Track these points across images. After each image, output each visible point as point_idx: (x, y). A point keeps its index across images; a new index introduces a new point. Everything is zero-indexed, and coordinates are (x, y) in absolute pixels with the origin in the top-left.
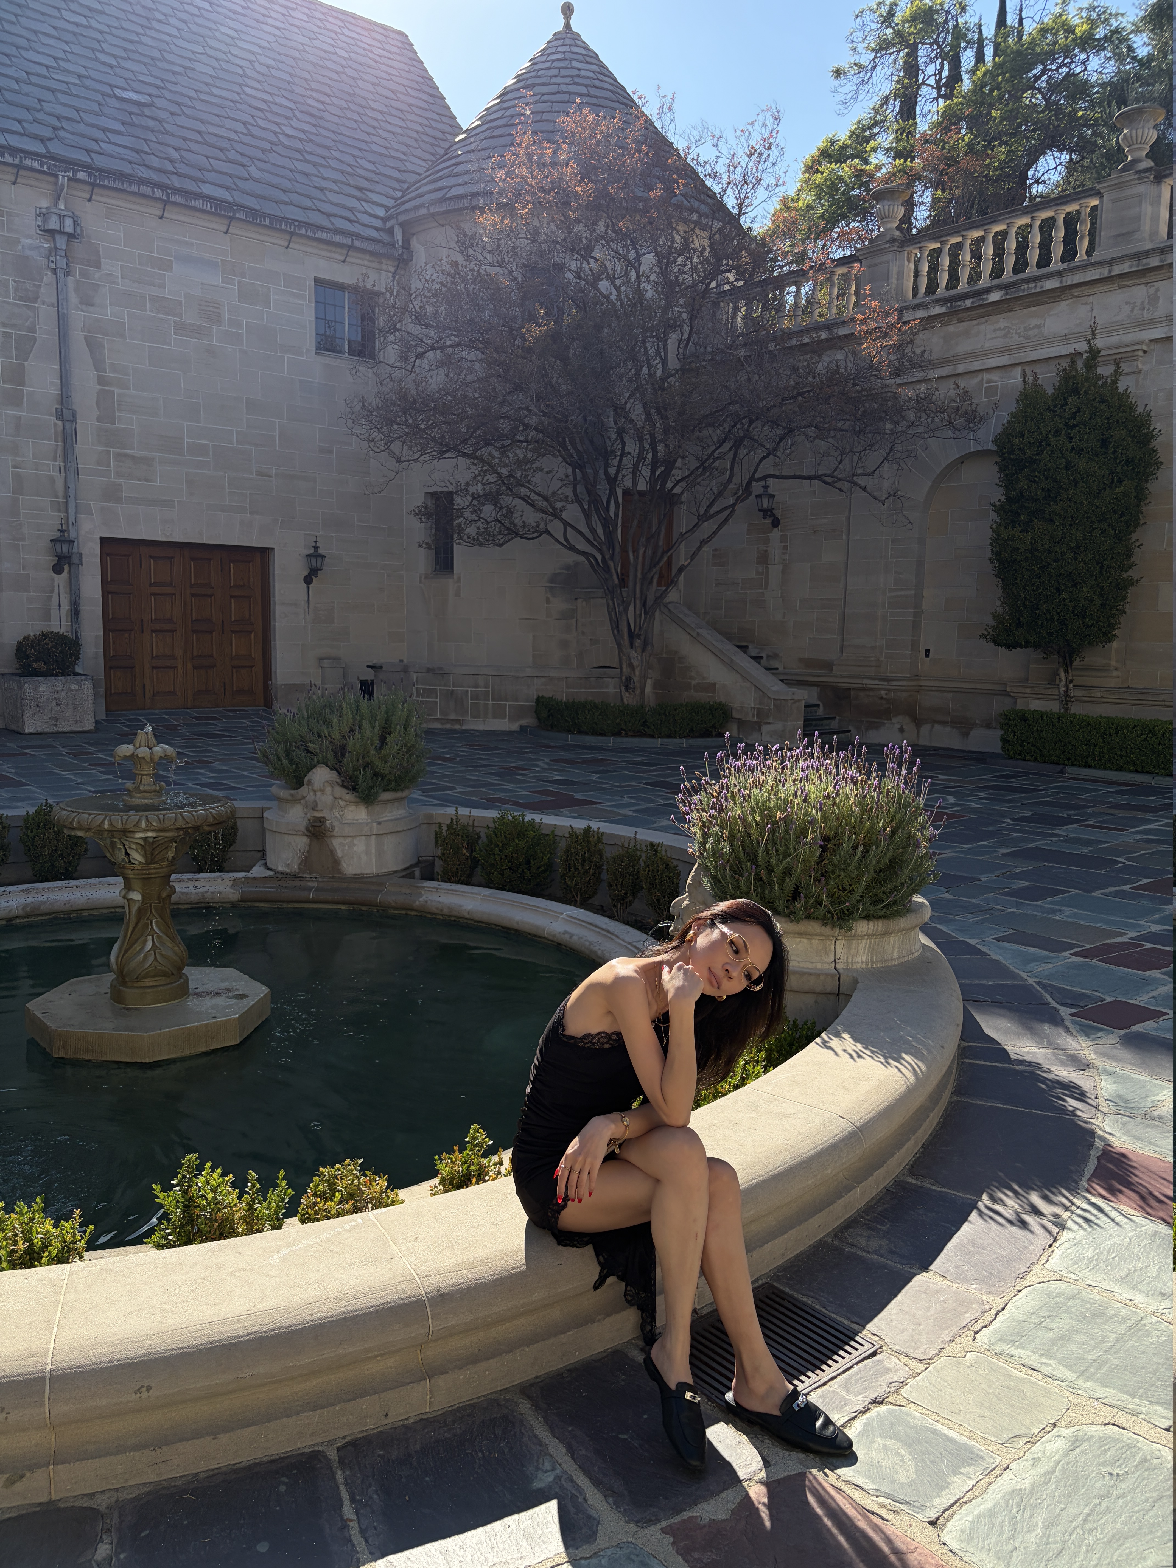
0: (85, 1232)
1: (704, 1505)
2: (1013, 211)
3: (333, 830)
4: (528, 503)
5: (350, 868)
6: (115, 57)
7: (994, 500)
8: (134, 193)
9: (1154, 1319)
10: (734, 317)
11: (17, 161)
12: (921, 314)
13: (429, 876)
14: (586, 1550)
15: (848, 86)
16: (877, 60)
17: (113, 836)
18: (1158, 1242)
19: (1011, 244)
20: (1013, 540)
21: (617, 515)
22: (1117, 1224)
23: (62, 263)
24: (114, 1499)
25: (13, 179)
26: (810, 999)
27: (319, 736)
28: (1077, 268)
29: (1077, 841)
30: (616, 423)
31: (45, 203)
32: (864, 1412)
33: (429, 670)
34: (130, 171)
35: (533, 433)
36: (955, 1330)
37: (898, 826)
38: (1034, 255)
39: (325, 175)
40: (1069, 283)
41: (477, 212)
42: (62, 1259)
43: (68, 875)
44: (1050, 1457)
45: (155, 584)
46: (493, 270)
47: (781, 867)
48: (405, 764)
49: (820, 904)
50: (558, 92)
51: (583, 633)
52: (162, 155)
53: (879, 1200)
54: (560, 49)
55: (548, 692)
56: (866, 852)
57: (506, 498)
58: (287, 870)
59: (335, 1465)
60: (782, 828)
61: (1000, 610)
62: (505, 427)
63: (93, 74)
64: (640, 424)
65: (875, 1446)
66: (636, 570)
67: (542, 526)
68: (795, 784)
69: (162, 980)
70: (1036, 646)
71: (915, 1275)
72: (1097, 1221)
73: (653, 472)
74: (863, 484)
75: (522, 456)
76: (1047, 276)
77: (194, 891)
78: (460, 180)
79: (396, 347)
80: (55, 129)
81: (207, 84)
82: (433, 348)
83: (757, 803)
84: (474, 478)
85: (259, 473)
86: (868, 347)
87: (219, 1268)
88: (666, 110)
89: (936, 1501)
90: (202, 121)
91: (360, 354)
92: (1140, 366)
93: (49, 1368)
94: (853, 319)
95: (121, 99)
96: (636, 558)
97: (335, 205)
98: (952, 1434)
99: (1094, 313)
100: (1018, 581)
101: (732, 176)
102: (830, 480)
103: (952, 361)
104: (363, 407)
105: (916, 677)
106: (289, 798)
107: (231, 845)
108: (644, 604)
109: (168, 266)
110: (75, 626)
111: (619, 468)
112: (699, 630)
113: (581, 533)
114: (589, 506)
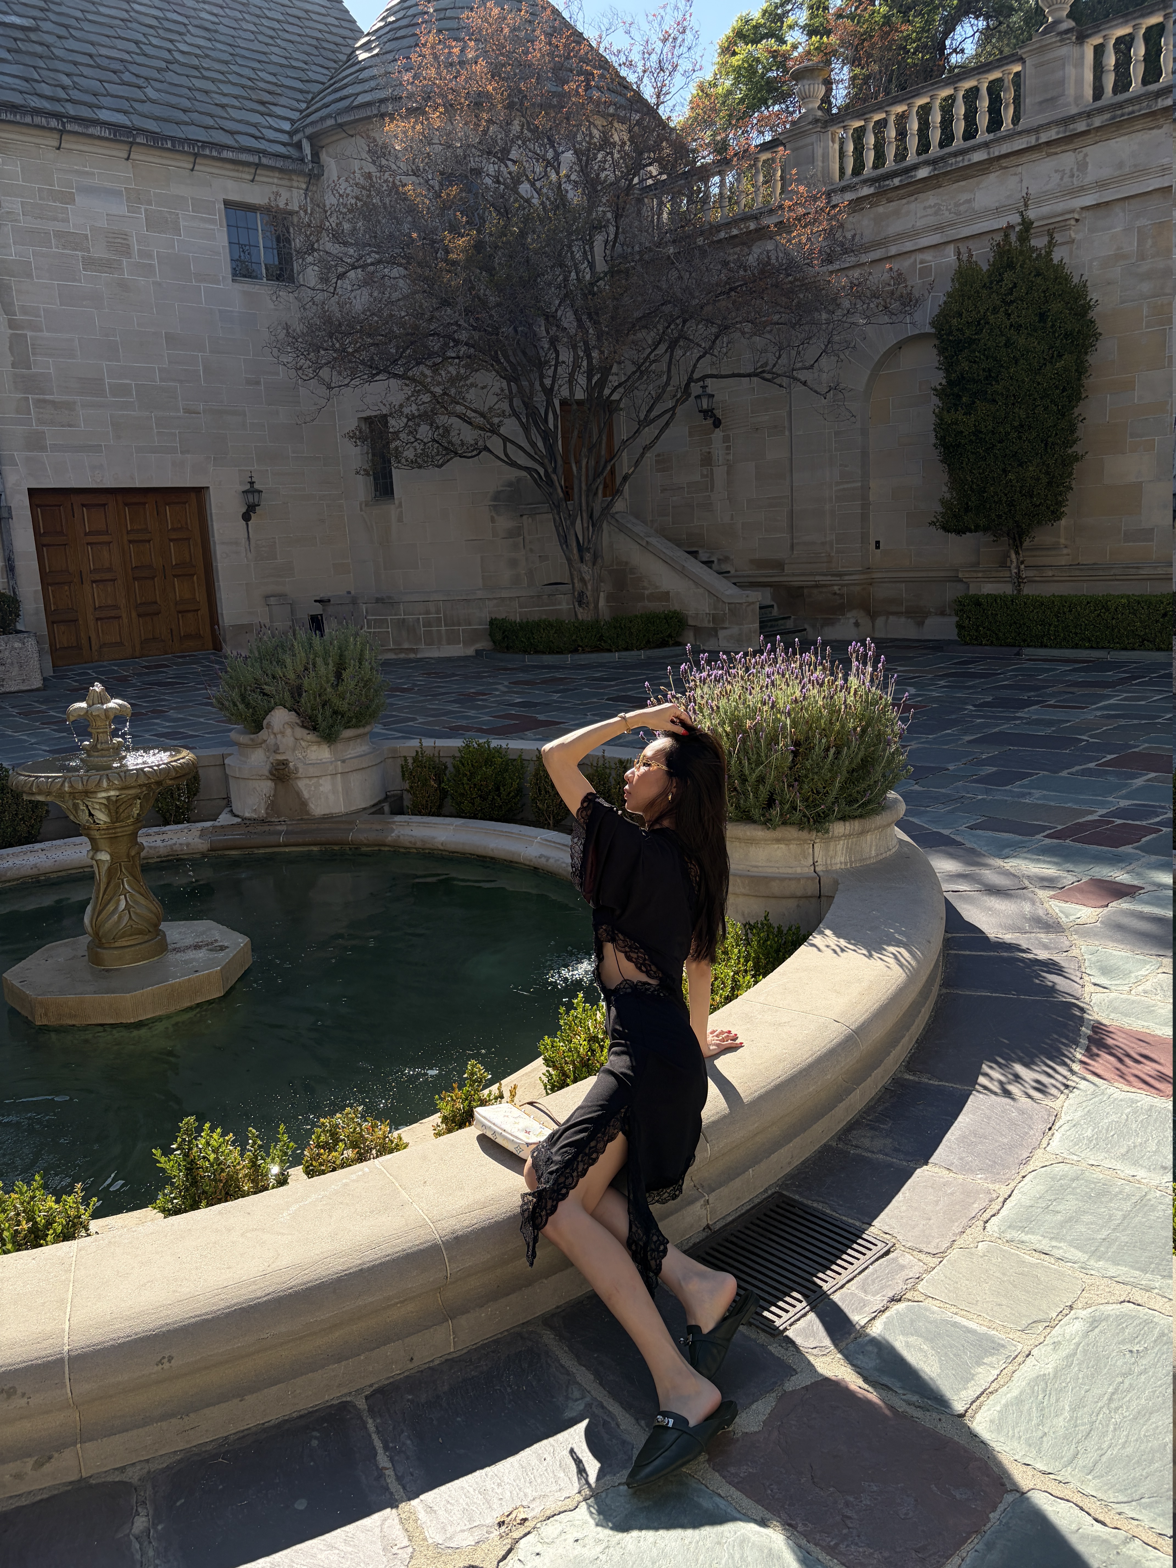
0: (88, 1205)
2: (936, 83)
3: (297, 772)
4: (465, 421)
5: (318, 809)
7: (935, 384)
8: (27, 125)
9: (1158, 1193)
10: (660, 214)
12: (850, 196)
13: (399, 810)
17: (74, 798)
18: (1154, 1115)
19: (936, 117)
20: (956, 424)
21: (556, 427)
24: (146, 1471)
26: (792, 904)
27: (274, 677)
28: (1004, 138)
29: (1038, 722)
30: (548, 332)
32: (883, 1311)
33: (378, 600)
34: (21, 102)
35: (463, 349)
36: (965, 1221)
37: (868, 724)
38: (959, 127)
39: (226, 91)
40: (997, 154)
41: (387, 119)
42: (67, 1235)
43: (31, 838)
44: (1070, 1341)
45: (90, 533)
46: (408, 180)
47: (754, 776)
48: (363, 699)
49: (796, 809)
51: (531, 550)
52: (52, 82)
53: (879, 1099)
55: (501, 613)
56: (838, 753)
57: (442, 417)
58: (254, 816)
59: (365, 1414)
60: (752, 735)
61: (948, 496)
62: (435, 344)
64: (572, 331)
66: (580, 482)
67: (481, 443)
68: (762, 692)
69: (140, 938)
70: (986, 529)
71: (915, 1169)
73: (589, 379)
74: (803, 379)
75: (454, 373)
76: (974, 149)
77: (162, 844)
78: (366, 86)
79: (316, 268)
82: (354, 268)
83: (726, 713)
84: (408, 399)
85: (187, 411)
86: (799, 235)
87: (229, 1230)
89: (963, 1394)
90: (92, 43)
91: (279, 278)
92: (1073, 235)
94: (781, 207)
96: (579, 469)
97: (240, 121)
98: (972, 1325)
99: (1025, 185)
100: (964, 465)
101: (648, 64)
102: (769, 376)
103: (884, 243)
104: (288, 334)
105: (868, 569)
106: (250, 742)
107: (195, 795)
108: (591, 517)
109: (70, 199)
110: (12, 583)
111: (554, 378)
112: (648, 539)
113: (521, 448)
114: (527, 419)
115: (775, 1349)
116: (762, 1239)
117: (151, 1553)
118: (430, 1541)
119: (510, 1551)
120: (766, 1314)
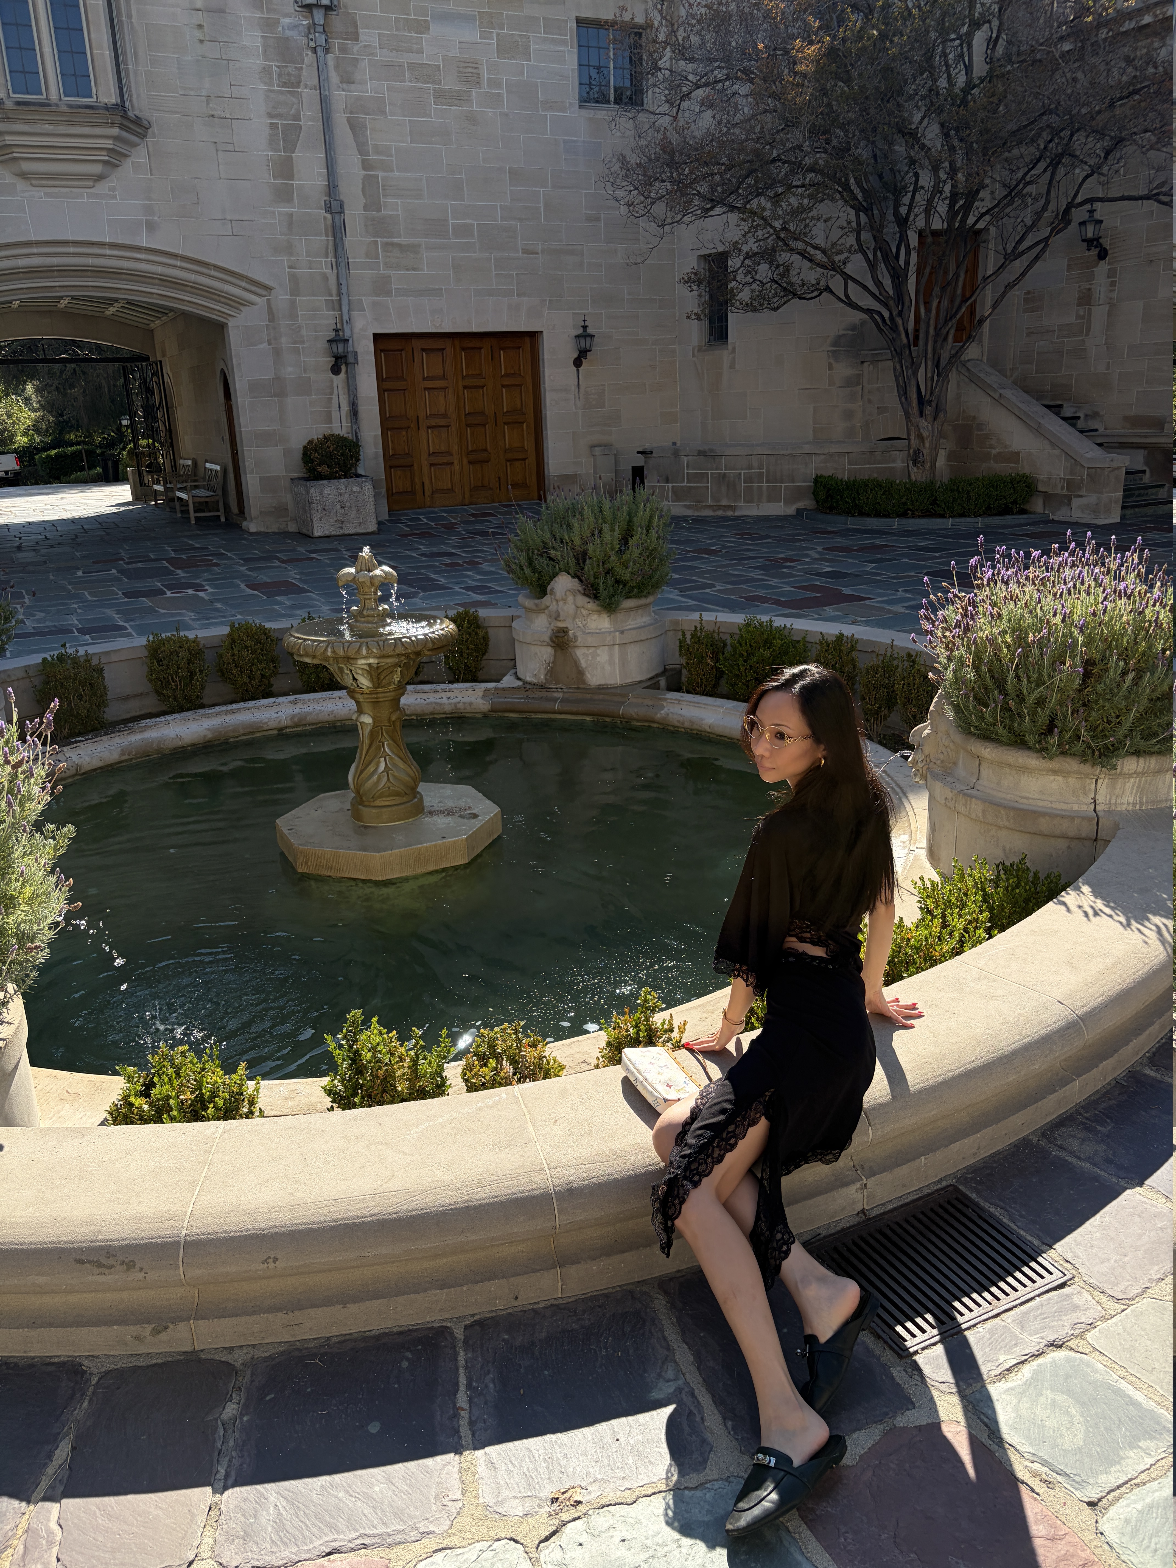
3: (576, 641)
4: (805, 258)
5: (594, 678)
13: (675, 686)
14: (694, 1479)
17: (338, 662)
21: (908, 263)
23: (321, 39)
24: (250, 1356)
26: (1062, 844)
27: (562, 542)
32: (1037, 1356)
33: (701, 453)
35: (810, 176)
45: (429, 378)
47: (1033, 697)
48: (647, 568)
49: (1078, 739)
51: (870, 401)
53: (1105, 1094)
55: (828, 470)
56: (1136, 681)
57: (784, 255)
58: (535, 681)
59: (460, 1344)
60: (1036, 651)
62: (780, 171)
64: (936, 150)
65: (1042, 1399)
66: (929, 326)
67: (823, 283)
69: (398, 800)
71: (1125, 1189)
73: (951, 206)
75: (797, 204)
77: (447, 702)
82: (701, 86)
83: (1009, 622)
84: (744, 236)
85: (526, 251)
89: (1103, 1478)
91: (626, 102)
93: (184, 1232)
96: (928, 310)
98: (1138, 1396)
104: (624, 166)
106: (534, 607)
107: (484, 654)
108: (937, 365)
109: (422, 27)
110: (355, 427)
111: (911, 207)
112: (1001, 391)
113: (865, 288)
114: (875, 255)
115: (898, 1373)
116: (921, 1239)
117: (231, 1443)
118: (482, 1500)
119: (554, 1533)
120: (899, 1329)
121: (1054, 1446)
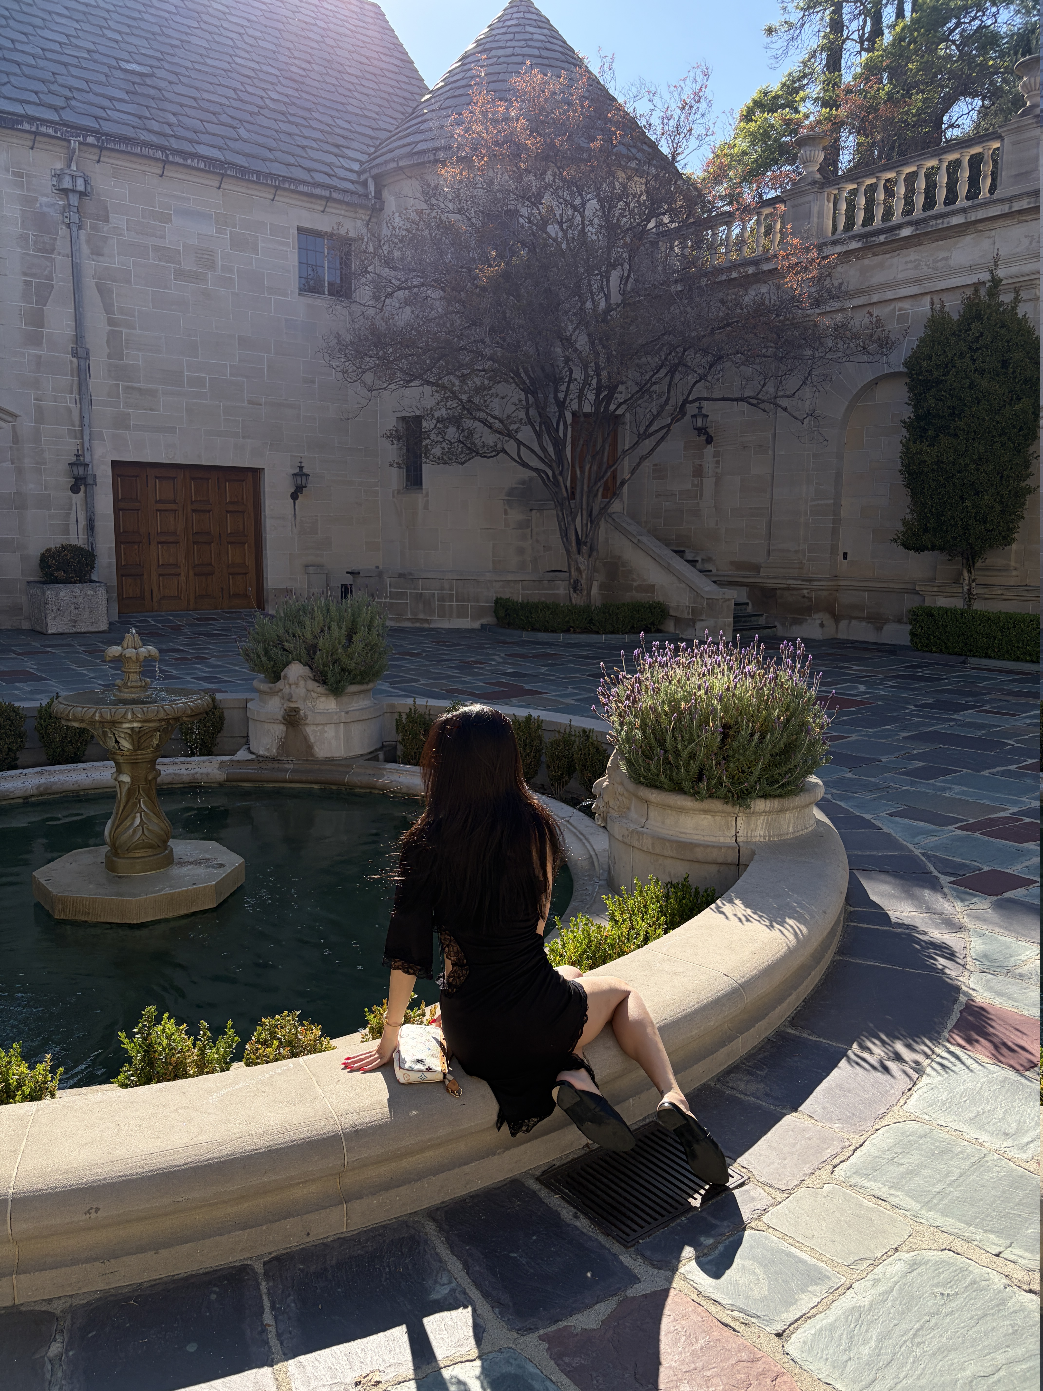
0: (55, 1073)
1: (579, 1316)
2: (923, 154)
3: (306, 718)
4: (486, 425)
5: (321, 752)
6: (120, 33)
7: (904, 417)
8: (137, 155)
9: (996, 1156)
10: (670, 255)
11: (34, 129)
12: (839, 249)
13: (392, 758)
15: (779, 41)
16: (805, 18)
17: (104, 727)
18: (1007, 1087)
19: (921, 184)
20: (920, 454)
21: (566, 435)
22: (971, 1071)
23: (75, 218)
24: (68, 1304)
25: (31, 144)
26: (713, 869)
27: (294, 636)
28: (981, 205)
29: (972, 725)
30: (563, 353)
31: (59, 165)
32: (728, 1236)
33: (401, 576)
34: (134, 135)
35: (490, 363)
36: (816, 1164)
37: (792, 715)
38: (941, 194)
39: (306, 135)
40: (973, 219)
41: (439, 165)
42: (34, 1097)
43: (76, 759)
44: (889, 1279)
45: (161, 501)
46: (453, 217)
47: (686, 752)
48: (369, 660)
49: (722, 785)
50: (513, 55)
51: (537, 541)
52: (161, 120)
53: (761, 1048)
54: (515, 16)
55: (506, 594)
56: (762, 738)
57: (468, 422)
58: (267, 754)
59: (261, 1277)
60: (687, 716)
61: (909, 517)
62: (465, 358)
63: (101, 49)
64: (585, 353)
65: (735, 1266)
66: (583, 484)
67: (499, 446)
68: (699, 678)
69: (149, 852)
70: (942, 549)
71: (785, 1115)
72: (953, 1068)
73: (598, 395)
74: (784, 406)
75: (479, 383)
76: (953, 213)
77: (185, 773)
78: (425, 136)
79: (367, 288)
80: (67, 99)
81: (201, 55)
82: (401, 288)
83: (666, 695)
84: (438, 404)
85: (250, 402)
86: (791, 281)
87: (165, 1106)
88: (606, 68)
89: (784, 1316)
90: (197, 89)
91: (338, 294)
92: (1038, 294)
93: (11, 1191)
94: (776, 256)
95: (126, 71)
96: (582, 472)
97: (315, 161)
98: (804, 1256)
99: (997, 246)
100: (925, 490)
101: (666, 129)
102: (755, 402)
103: (868, 291)
104: (339, 343)
105: (836, 577)
106: (269, 690)
107: (219, 732)
108: (590, 515)
109: (168, 219)
110: (91, 539)
111: (567, 393)
112: (640, 538)
113: (533, 451)
114: (541, 427)
115: (625, 1259)
117: (60, 1374)
121: (747, 1298)
